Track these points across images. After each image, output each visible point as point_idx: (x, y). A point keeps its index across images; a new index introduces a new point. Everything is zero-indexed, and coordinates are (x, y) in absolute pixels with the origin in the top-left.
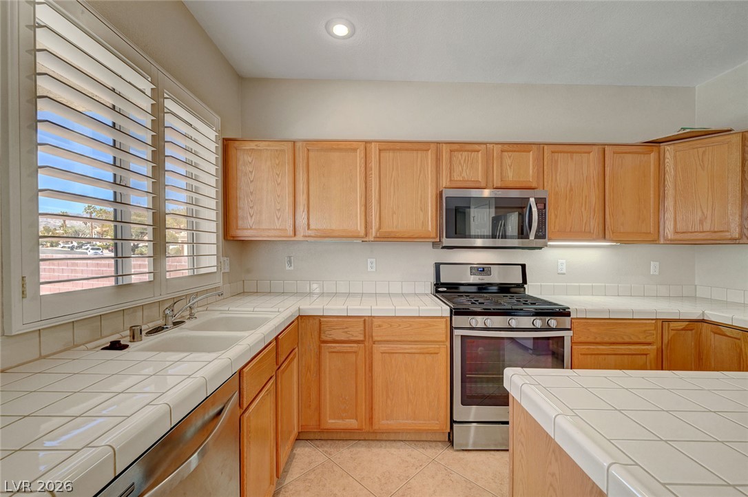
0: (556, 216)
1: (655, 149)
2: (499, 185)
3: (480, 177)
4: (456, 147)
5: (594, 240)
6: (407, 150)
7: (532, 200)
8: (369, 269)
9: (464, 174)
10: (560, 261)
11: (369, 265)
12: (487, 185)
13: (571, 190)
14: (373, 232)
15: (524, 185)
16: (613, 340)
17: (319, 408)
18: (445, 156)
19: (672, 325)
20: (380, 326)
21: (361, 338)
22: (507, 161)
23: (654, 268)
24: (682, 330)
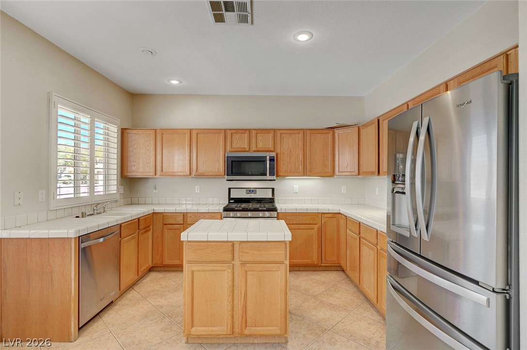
0: (283, 165)
1: (331, 132)
2: (255, 150)
3: (246, 146)
4: (234, 131)
5: (301, 176)
6: (210, 133)
7: (268, 157)
8: (196, 191)
9: (238, 145)
10: (295, 186)
11: (196, 189)
12: (249, 149)
13: (290, 151)
14: (194, 173)
15: (267, 149)
16: (298, 222)
17: (162, 256)
18: (229, 136)
19: (325, 215)
20: (191, 217)
21: (182, 222)
22: (259, 138)
23: (344, 189)
24: (330, 217)
